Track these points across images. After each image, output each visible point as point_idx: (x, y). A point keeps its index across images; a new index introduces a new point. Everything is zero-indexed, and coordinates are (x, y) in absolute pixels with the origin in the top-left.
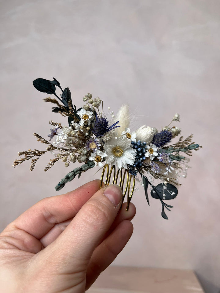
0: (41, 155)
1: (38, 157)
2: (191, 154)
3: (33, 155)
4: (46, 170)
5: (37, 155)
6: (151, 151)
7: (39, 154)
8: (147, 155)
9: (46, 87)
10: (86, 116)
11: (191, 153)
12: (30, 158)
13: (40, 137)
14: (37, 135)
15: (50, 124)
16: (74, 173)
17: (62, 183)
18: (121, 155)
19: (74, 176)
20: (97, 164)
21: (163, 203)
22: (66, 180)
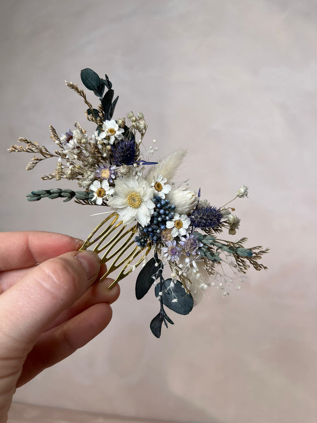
0: (47, 156)
1: (43, 157)
2: (245, 271)
3: (36, 151)
4: (43, 178)
5: (41, 152)
6: (179, 224)
7: (45, 153)
8: (169, 225)
9: (92, 83)
10: (112, 131)
11: (245, 269)
12: (32, 151)
13: (56, 135)
14: (53, 130)
15: (76, 126)
16: (60, 192)
17: (37, 193)
18: (136, 207)
19: (58, 194)
20: (96, 198)
21: (162, 309)
22: (45, 192)
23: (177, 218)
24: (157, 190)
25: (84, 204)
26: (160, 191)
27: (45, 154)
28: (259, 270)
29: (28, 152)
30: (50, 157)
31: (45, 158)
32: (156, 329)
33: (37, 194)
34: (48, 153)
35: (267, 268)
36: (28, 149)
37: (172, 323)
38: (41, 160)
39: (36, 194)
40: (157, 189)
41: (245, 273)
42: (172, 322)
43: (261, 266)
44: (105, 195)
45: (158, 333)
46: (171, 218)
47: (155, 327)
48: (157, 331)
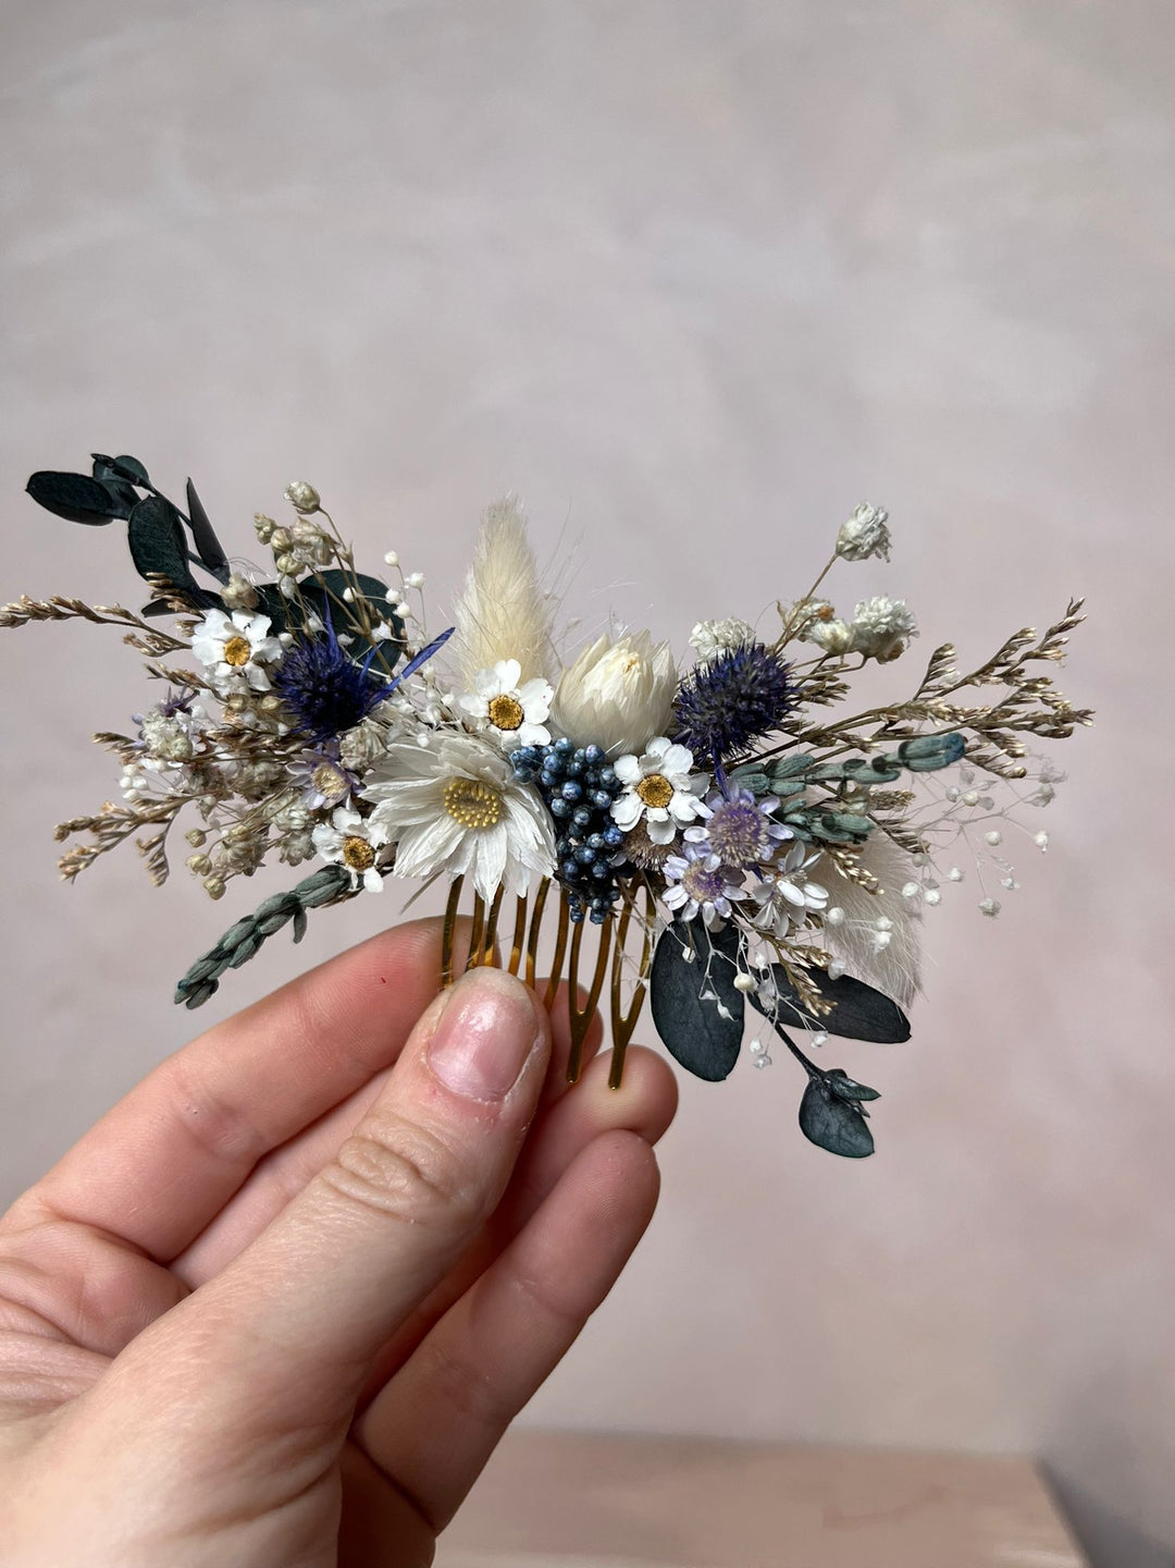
1: (160, 828)
3: (126, 828)
5: (139, 822)
6: (656, 790)
16: (249, 929)
17: (192, 981)
18: (494, 820)
19: (249, 941)
20: (360, 879)
21: (812, 1070)
22: (210, 964)
23: (628, 769)
24: (509, 729)
26: (521, 724)
29: (107, 848)
30: (176, 813)
31: (167, 824)
32: (839, 1135)
33: (195, 984)
34: (159, 807)
36: (102, 838)
38: (162, 838)
39: (191, 986)
40: (506, 725)
42: (871, 1090)
44: (374, 852)
45: (860, 1140)
46: (616, 790)
47: (834, 1130)
48: (848, 1138)
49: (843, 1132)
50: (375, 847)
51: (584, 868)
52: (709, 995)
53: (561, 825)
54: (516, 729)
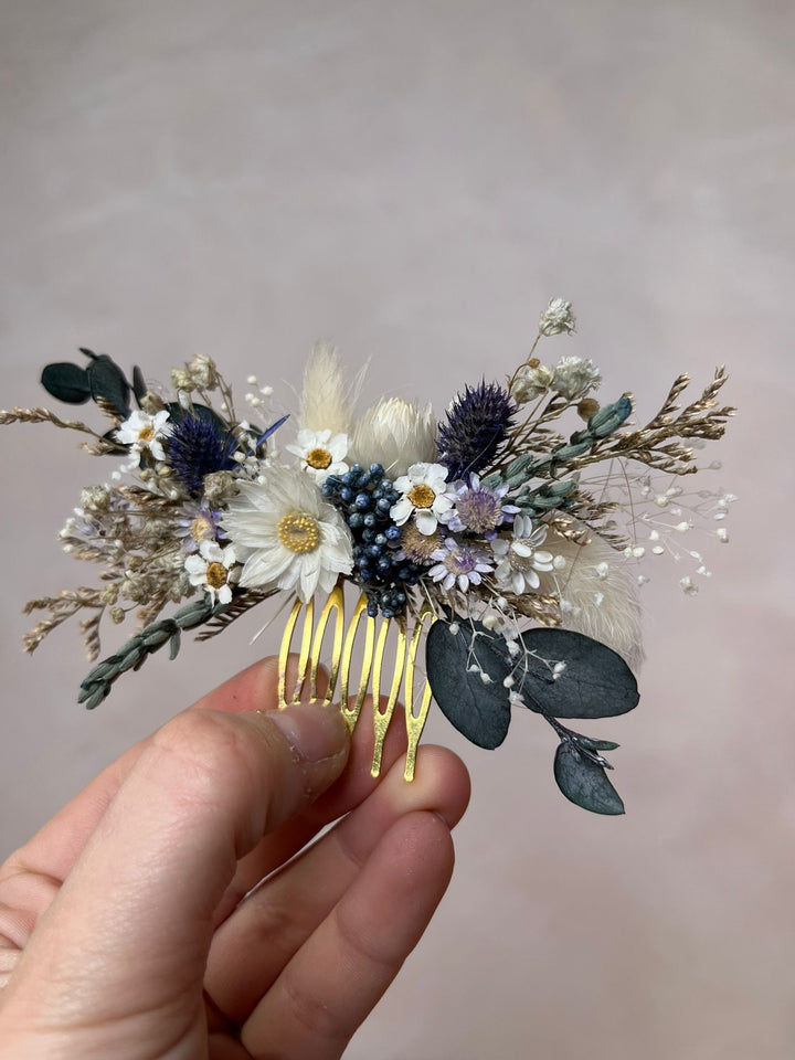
1: (96, 611)
2: (691, 468)
3: (71, 609)
6: (423, 496)
11: (687, 460)
12: (65, 616)
16: (137, 642)
17: (91, 679)
18: (313, 544)
19: (135, 651)
20: (216, 595)
21: (562, 731)
22: (106, 665)
23: (404, 485)
24: (321, 468)
25: (221, 631)
26: (330, 464)
27: (92, 599)
28: (722, 432)
29: (59, 623)
31: (101, 609)
32: (592, 797)
35: (731, 409)
36: (55, 617)
37: (613, 746)
38: (98, 619)
40: (318, 465)
41: (694, 470)
43: (712, 418)
44: (227, 571)
45: (611, 803)
46: (395, 499)
47: (587, 791)
48: (601, 800)
49: (596, 794)
50: (227, 567)
51: (373, 561)
52: (474, 668)
53: (357, 533)
54: (326, 468)
